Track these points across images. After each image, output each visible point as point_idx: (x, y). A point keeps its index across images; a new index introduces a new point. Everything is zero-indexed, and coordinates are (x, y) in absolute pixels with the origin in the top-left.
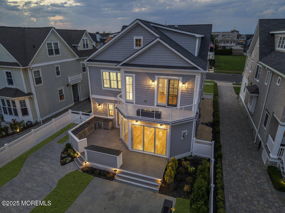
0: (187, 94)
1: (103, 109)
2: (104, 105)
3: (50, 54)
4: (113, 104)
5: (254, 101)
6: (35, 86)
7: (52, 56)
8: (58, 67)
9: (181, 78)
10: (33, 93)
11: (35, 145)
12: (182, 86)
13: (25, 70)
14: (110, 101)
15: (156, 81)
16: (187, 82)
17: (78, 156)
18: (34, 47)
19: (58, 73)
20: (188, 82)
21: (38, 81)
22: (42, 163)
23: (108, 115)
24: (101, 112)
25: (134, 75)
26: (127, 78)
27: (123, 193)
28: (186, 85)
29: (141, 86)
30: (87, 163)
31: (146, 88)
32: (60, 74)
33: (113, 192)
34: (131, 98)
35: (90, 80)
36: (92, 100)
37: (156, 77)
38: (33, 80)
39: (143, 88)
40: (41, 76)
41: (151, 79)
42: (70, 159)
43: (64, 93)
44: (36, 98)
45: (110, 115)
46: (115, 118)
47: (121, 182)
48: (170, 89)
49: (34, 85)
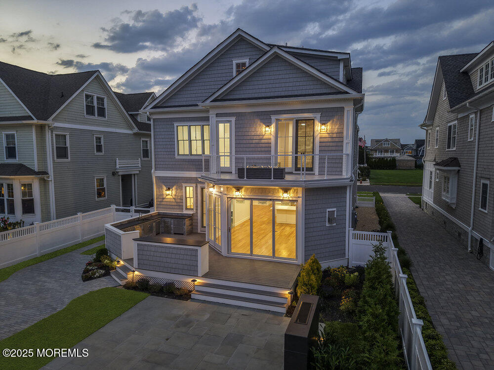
0: (331, 144)
1: (174, 196)
2: (177, 189)
3: (88, 113)
4: (194, 185)
5: (453, 184)
6: (53, 160)
7: (92, 117)
8: (100, 138)
9: (318, 115)
10: (49, 173)
11: (37, 253)
12: (322, 130)
13: (41, 129)
14: (189, 180)
15: (272, 126)
16: (329, 121)
17: (118, 265)
18: (63, 96)
19: (99, 149)
20: (331, 122)
21: (62, 152)
22: (44, 279)
23: (184, 209)
24: (171, 204)
25: (233, 119)
26: (221, 126)
27: (208, 316)
28: (328, 127)
29: (245, 138)
30: (136, 273)
31: (254, 141)
32: (103, 152)
33: (187, 316)
34: (228, 165)
35: (154, 137)
36: (156, 182)
37: (273, 117)
38: (53, 149)
39: (251, 142)
40: (68, 145)
41: (264, 123)
42: (102, 272)
43: (105, 186)
44: (53, 182)
45: (187, 209)
46: (197, 213)
47: (204, 302)
48: (299, 139)
49: (53, 158)
